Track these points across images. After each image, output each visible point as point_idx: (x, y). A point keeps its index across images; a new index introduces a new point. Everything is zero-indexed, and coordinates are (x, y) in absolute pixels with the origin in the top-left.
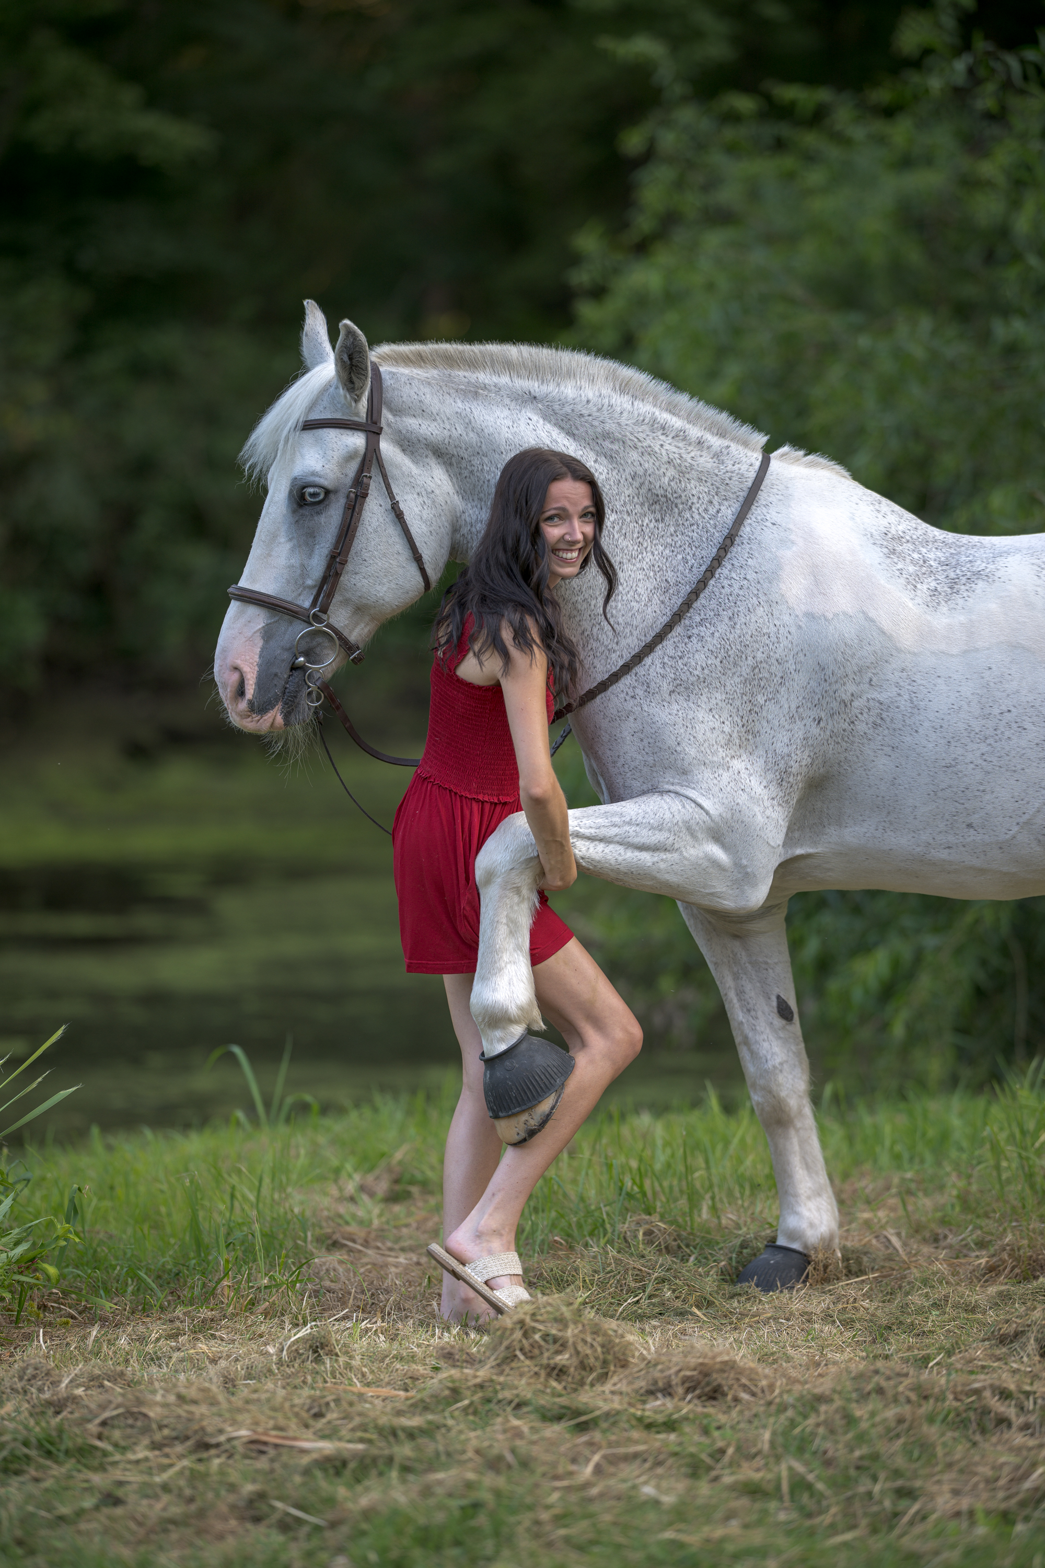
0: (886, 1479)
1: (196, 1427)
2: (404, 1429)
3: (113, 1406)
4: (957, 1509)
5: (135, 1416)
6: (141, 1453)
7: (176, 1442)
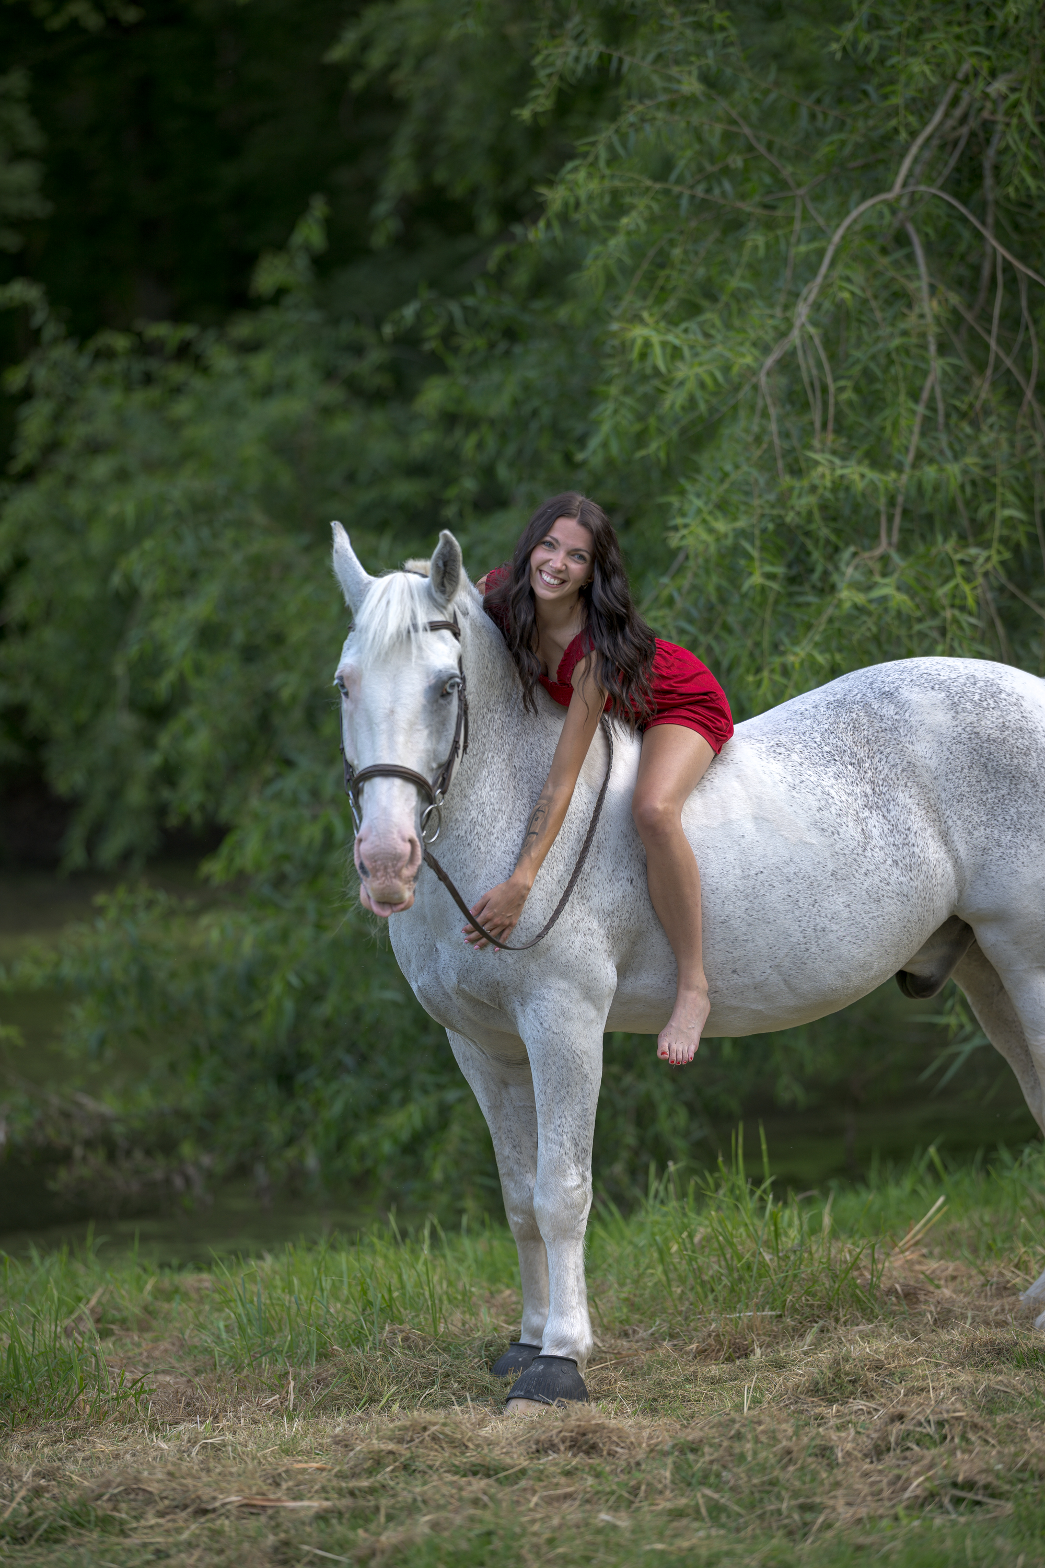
0: (791, 1498)
1: (193, 1496)
2: (360, 1490)
3: (114, 1485)
4: (858, 1516)
5: (136, 1491)
6: (153, 1521)
7: (178, 1510)
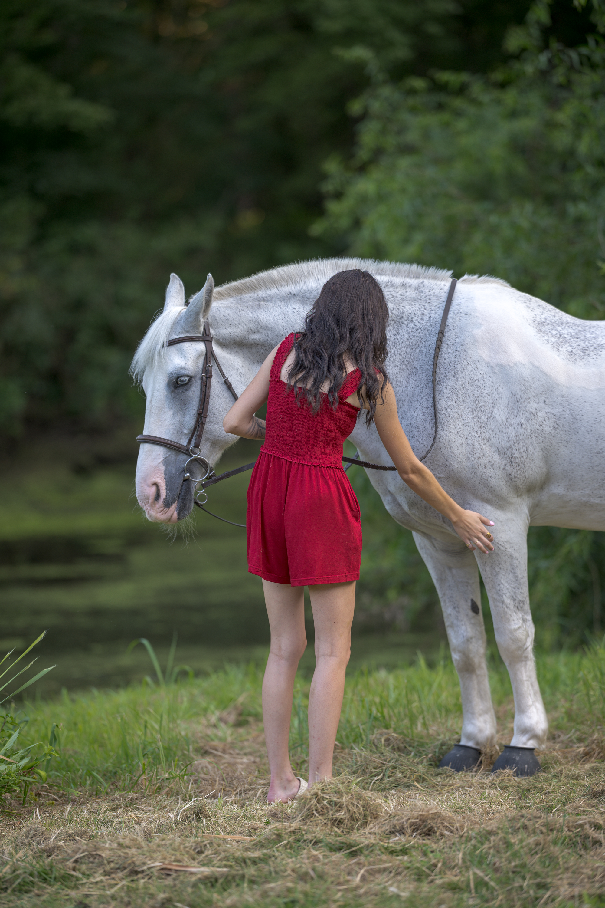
0: (530, 878)
1: (130, 862)
2: (250, 859)
3: (81, 851)
4: (572, 894)
5: (94, 856)
6: (98, 878)
7: (119, 871)
